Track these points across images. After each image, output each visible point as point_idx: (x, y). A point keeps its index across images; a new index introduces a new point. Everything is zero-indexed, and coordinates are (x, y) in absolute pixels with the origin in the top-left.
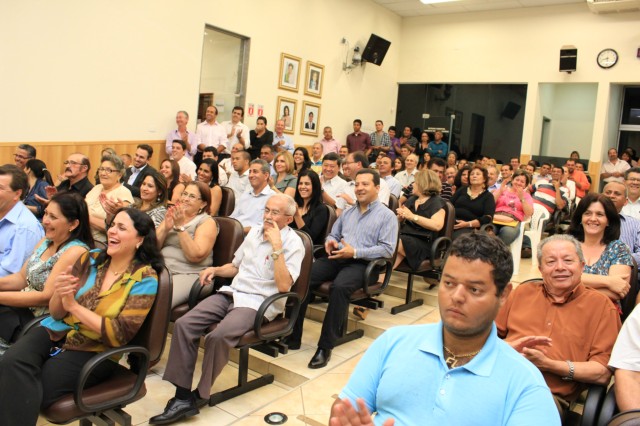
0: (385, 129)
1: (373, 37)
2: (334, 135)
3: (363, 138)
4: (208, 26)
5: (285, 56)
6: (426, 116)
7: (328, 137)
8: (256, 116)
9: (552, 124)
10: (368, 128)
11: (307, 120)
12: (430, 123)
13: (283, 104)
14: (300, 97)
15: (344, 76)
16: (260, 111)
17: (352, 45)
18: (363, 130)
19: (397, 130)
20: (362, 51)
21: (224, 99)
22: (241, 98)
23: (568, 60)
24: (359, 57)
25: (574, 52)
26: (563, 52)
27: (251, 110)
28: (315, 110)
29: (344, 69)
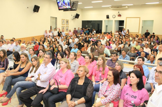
0: (80, 29)
1: (77, 14)
2: (71, 31)
3: (76, 31)
4: (51, 17)
5: (62, 19)
6: (87, 26)
7: (70, 31)
8: (59, 29)
9: (108, 26)
10: (77, 29)
11: (66, 29)
12: (88, 27)
13: (63, 27)
14: (65, 25)
15: (72, 21)
16: (59, 28)
17: (73, 16)
18: (76, 30)
19: (82, 29)
20: (75, 17)
21: (54, 27)
22: (56, 27)
23: (108, 17)
24: (74, 18)
25: (108, 16)
26: (107, 16)
27: (58, 29)
28: (68, 27)
29: (72, 20)
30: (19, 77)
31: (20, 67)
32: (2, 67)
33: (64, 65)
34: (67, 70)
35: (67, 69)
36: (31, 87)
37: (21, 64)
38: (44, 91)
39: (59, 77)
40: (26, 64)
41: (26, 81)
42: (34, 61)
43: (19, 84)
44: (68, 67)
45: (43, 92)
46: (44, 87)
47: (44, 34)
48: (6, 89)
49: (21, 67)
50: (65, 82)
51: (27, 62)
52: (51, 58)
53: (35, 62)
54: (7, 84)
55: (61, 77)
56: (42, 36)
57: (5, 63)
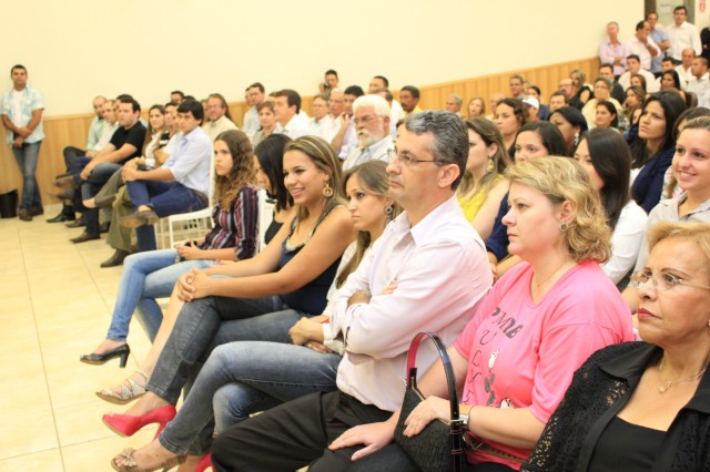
27: (702, 6)
30: (270, 310)
31: (284, 243)
32: (224, 246)
33: (540, 221)
34: (570, 273)
35: (572, 265)
36: (304, 391)
37: (296, 224)
38: (373, 435)
39: (496, 328)
40: (321, 220)
41: (289, 340)
42: (359, 195)
43: (230, 357)
44: (579, 245)
45: (362, 445)
46: (382, 406)
47: (599, 50)
48: (168, 383)
49: (291, 246)
50: (532, 381)
51: (330, 207)
52: (444, 162)
53: (368, 200)
54: (179, 353)
55: (511, 330)
56: (581, 63)
57: (240, 222)
